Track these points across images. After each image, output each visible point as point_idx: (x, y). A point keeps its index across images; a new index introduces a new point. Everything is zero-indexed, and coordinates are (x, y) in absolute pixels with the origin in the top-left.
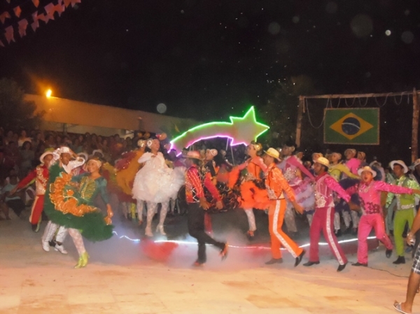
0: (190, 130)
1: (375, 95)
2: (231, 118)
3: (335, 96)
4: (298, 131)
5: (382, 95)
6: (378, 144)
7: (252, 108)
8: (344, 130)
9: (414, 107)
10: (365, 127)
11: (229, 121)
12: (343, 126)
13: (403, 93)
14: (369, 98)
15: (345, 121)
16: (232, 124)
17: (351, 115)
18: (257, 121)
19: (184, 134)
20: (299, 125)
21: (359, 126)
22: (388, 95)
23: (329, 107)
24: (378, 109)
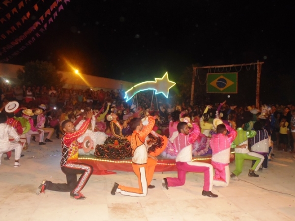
0: (135, 86)
1: (235, 66)
2: (156, 79)
3: (213, 67)
4: (193, 86)
5: (239, 65)
6: (237, 93)
7: (167, 73)
8: (218, 86)
9: (258, 71)
10: (229, 83)
11: (154, 80)
12: (217, 83)
13: (251, 64)
14: (232, 67)
15: (219, 80)
16: (156, 82)
17: (222, 77)
18: (169, 80)
19: (132, 88)
20: (193, 83)
21: (226, 83)
22: (242, 65)
23: (210, 73)
24: (237, 73)
